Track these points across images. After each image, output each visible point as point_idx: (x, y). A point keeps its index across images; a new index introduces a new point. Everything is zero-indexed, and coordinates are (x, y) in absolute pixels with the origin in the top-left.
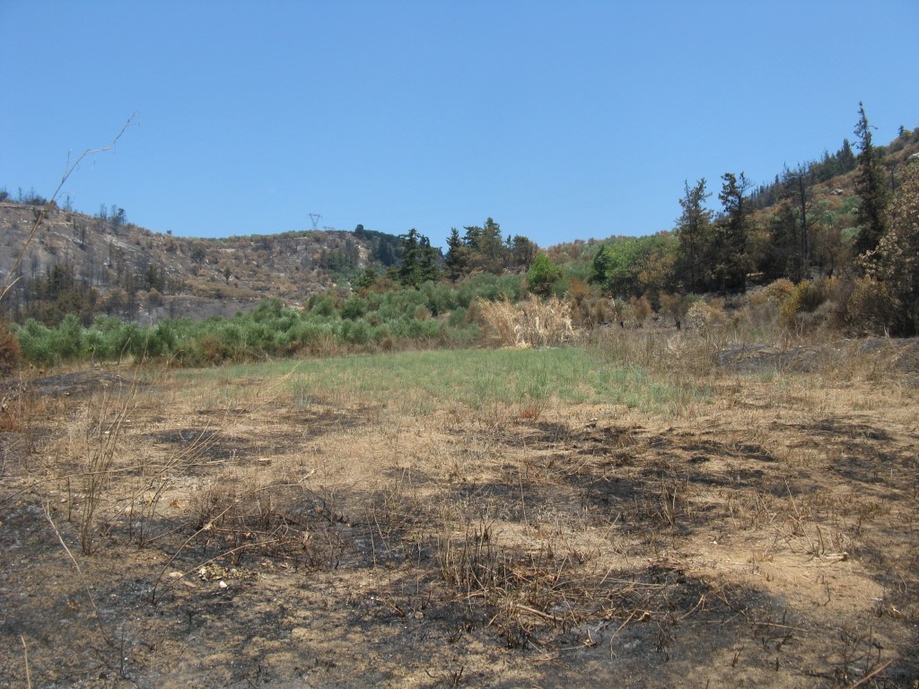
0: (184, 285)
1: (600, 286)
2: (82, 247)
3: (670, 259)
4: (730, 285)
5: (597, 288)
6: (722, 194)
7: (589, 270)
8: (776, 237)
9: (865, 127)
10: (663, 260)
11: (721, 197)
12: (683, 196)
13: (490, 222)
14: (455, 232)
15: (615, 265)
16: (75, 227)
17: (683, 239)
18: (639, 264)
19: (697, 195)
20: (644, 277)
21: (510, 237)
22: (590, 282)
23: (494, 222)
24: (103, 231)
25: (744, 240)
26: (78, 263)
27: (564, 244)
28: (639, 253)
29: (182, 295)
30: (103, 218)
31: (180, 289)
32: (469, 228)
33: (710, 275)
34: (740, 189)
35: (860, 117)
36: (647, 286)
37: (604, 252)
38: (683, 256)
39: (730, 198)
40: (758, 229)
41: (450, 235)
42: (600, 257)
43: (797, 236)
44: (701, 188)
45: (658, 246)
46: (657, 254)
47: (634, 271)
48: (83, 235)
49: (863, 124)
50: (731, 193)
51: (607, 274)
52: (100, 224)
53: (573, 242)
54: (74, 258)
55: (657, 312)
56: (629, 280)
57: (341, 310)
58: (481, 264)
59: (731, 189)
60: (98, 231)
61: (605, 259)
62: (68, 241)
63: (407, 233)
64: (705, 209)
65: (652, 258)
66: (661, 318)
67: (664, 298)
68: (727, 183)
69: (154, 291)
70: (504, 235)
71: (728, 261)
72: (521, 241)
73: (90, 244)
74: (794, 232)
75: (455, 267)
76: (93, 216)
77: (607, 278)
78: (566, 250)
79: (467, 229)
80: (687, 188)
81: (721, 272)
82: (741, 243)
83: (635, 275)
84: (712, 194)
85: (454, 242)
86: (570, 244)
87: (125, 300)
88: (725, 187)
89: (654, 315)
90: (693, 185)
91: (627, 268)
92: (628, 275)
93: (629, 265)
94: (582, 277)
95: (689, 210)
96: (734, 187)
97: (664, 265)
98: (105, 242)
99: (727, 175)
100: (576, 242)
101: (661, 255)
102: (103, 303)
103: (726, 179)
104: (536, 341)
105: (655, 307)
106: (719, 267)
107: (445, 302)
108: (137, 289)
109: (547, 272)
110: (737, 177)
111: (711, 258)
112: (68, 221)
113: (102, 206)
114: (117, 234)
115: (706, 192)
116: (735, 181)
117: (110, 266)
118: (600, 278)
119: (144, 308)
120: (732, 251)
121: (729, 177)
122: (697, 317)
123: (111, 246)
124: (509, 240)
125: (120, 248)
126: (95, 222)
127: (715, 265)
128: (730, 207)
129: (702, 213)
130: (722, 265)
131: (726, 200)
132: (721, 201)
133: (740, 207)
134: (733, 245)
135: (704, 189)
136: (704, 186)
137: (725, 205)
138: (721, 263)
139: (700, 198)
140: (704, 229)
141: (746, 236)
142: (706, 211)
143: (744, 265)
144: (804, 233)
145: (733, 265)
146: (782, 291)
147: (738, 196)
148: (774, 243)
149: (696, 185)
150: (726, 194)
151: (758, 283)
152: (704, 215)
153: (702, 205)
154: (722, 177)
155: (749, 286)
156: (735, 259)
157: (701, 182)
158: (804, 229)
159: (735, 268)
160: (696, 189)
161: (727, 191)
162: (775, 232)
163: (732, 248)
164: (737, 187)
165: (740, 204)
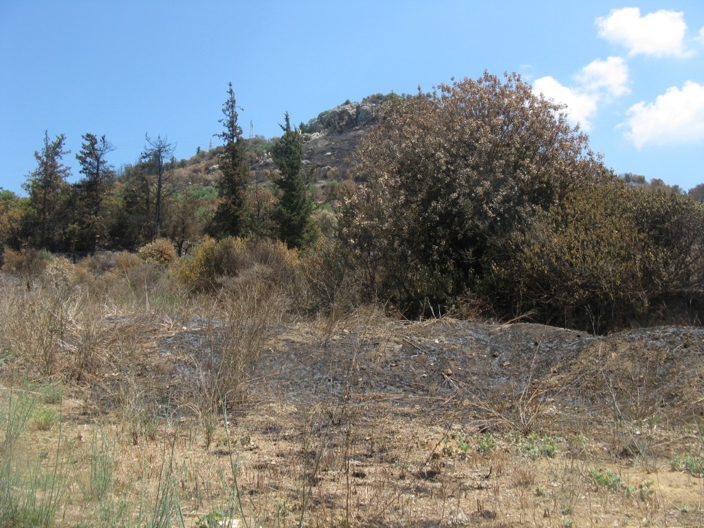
3: (17, 213)
4: (78, 247)
6: (80, 155)
8: (129, 204)
9: (232, 107)
11: (78, 157)
17: (34, 194)
19: (53, 151)
25: (99, 203)
33: (57, 234)
34: (99, 152)
35: (228, 97)
38: (33, 211)
39: (88, 159)
40: (112, 194)
43: (151, 205)
44: (58, 145)
45: (4, 199)
46: (2, 207)
49: (230, 103)
50: (90, 154)
59: (92, 152)
64: (61, 165)
66: (3, 276)
67: (9, 253)
68: (88, 143)
71: (81, 223)
74: (148, 202)
80: (46, 139)
81: (73, 232)
82: (95, 205)
84: (70, 152)
88: (84, 147)
90: (53, 140)
95: (43, 164)
96: (93, 148)
97: (10, 219)
99: (88, 135)
103: (86, 139)
106: (71, 227)
110: (99, 138)
111: (63, 218)
115: (64, 148)
116: (96, 143)
120: (84, 213)
121: (90, 137)
122: (56, 276)
127: (67, 225)
128: (87, 169)
129: (58, 170)
130: (75, 226)
131: (83, 161)
132: (78, 161)
133: (98, 170)
134: (87, 207)
135: (62, 145)
136: (63, 142)
137: (82, 166)
138: (73, 223)
139: (57, 154)
140: (58, 186)
141: (101, 200)
142: (62, 168)
143: (96, 228)
144: (158, 204)
145: (86, 228)
146: (162, 253)
147: (97, 158)
148: (127, 210)
149: (55, 140)
150: (85, 154)
151: (108, 248)
152: (60, 172)
153: (58, 160)
154: (83, 137)
155: (99, 250)
156: (87, 221)
157: (60, 137)
158: (158, 200)
159: (87, 230)
160: (55, 144)
161: (86, 151)
162: (129, 199)
163: (86, 209)
164: (96, 150)
165: (98, 166)
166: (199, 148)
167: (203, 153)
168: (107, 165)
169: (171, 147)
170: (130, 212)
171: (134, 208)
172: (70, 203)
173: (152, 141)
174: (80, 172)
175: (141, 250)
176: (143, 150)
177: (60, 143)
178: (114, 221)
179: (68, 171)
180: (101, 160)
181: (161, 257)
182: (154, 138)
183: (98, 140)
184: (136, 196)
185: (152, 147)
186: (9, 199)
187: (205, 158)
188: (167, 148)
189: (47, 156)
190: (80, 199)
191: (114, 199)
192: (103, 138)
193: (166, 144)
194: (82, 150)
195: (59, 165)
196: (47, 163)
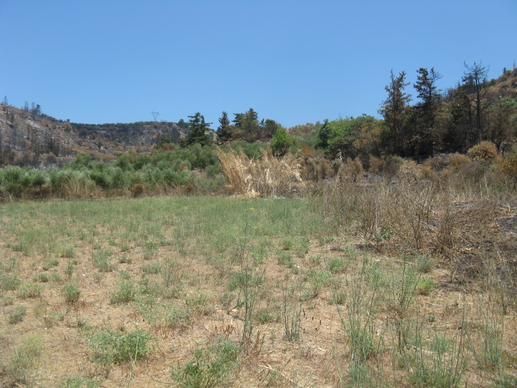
0: (72, 151)
1: (323, 151)
2: (11, 126)
3: (377, 131)
4: (420, 153)
5: (322, 151)
6: (416, 84)
7: (315, 140)
8: (456, 117)
10: (373, 131)
11: (415, 87)
12: (389, 82)
13: (251, 110)
14: (225, 114)
15: (335, 135)
16: (7, 114)
17: (387, 116)
18: (354, 134)
19: (398, 84)
20: (357, 144)
21: (263, 120)
22: (316, 148)
23: (254, 111)
24: (26, 118)
25: (433, 118)
26: (8, 136)
27: (299, 126)
28: (354, 126)
29: (70, 157)
30: (26, 110)
31: (68, 154)
32: (237, 115)
33: (405, 143)
34: (430, 81)
36: (359, 151)
37: (328, 126)
38: (388, 129)
39: (423, 87)
40: (442, 111)
41: (221, 116)
42: (324, 129)
43: (473, 116)
44: (401, 79)
45: (368, 122)
46: (367, 127)
47: (349, 139)
48: (12, 119)
50: (424, 83)
51: (329, 142)
52: (24, 113)
53: (305, 124)
54: (6, 133)
55: (367, 171)
56: (346, 147)
57: (134, 164)
58: (241, 137)
59: (425, 81)
60: (22, 118)
61: (327, 131)
62: (3, 122)
63: (194, 115)
64: (405, 94)
65: (363, 130)
66: (370, 176)
67: (373, 159)
68: (421, 75)
69: (51, 154)
70: (260, 120)
71: (422, 134)
72: (270, 123)
73: (16, 125)
74: (470, 114)
75: (223, 138)
76: (20, 108)
77: (329, 145)
78: (300, 129)
79: (236, 115)
80: (392, 76)
81: (416, 141)
82: (430, 120)
83: (351, 143)
84: (409, 83)
85: (224, 121)
86: (303, 126)
87: (31, 159)
88: (419, 78)
89: (364, 173)
90: (397, 76)
91: (344, 137)
92: (345, 143)
93: (345, 135)
94: (310, 145)
95: (392, 94)
96: (426, 78)
97: (373, 135)
98: (26, 124)
99: (421, 70)
100: (307, 124)
101: (370, 128)
102: (18, 160)
103: (420, 73)
104: (264, 190)
105: (366, 167)
106: (415, 137)
107: (209, 160)
108: (42, 153)
109: (284, 141)
110: (429, 71)
111: (408, 132)
112: (4, 111)
113: (26, 103)
114: (35, 120)
115: (405, 81)
116: (427, 74)
117: (28, 139)
118: (324, 145)
119: (44, 164)
120: (423, 127)
121: (423, 71)
123: (29, 126)
124: (262, 122)
125: (35, 128)
126: (21, 112)
127: (411, 136)
128: (422, 94)
129: (402, 97)
130: (417, 137)
131: (419, 89)
132: (415, 90)
133: (430, 94)
134: (425, 122)
135: (404, 80)
136: (404, 77)
137: (419, 93)
138: (416, 135)
139: (400, 86)
140: (403, 109)
141: (435, 116)
142: (405, 96)
143: (433, 137)
144: (478, 114)
145: (425, 137)
146: (486, 152)
147: (429, 85)
148: (454, 122)
149: (399, 76)
150: (420, 84)
151: (442, 151)
152: (404, 98)
153: (402, 91)
154: (417, 71)
155: (436, 153)
156: (426, 132)
157: (402, 74)
158: (478, 111)
159: (426, 139)
160: (398, 79)
161: (421, 81)
162: (455, 113)
163: (424, 124)
164: (428, 79)
165: (430, 91)
166: (505, 69)
167: (509, 72)
168: (437, 89)
169: (486, 69)
170: (457, 123)
171: (460, 119)
172: (412, 121)
173: (469, 67)
174: (418, 97)
175: (470, 151)
176: (463, 75)
177: (402, 78)
178: (445, 131)
179: (409, 98)
180: (432, 86)
181: (486, 155)
182: (471, 65)
183: (429, 72)
184: (461, 111)
185: (470, 72)
186: (371, 121)
187: (511, 76)
188: (482, 71)
189: (394, 88)
190: (420, 117)
191: (444, 114)
192: (432, 70)
193: (481, 68)
194: (418, 81)
195: (402, 94)
196: (394, 93)
